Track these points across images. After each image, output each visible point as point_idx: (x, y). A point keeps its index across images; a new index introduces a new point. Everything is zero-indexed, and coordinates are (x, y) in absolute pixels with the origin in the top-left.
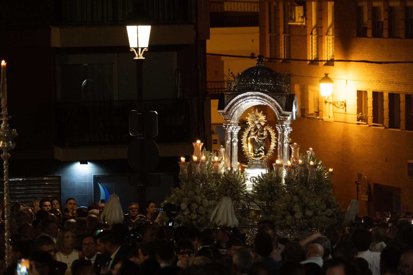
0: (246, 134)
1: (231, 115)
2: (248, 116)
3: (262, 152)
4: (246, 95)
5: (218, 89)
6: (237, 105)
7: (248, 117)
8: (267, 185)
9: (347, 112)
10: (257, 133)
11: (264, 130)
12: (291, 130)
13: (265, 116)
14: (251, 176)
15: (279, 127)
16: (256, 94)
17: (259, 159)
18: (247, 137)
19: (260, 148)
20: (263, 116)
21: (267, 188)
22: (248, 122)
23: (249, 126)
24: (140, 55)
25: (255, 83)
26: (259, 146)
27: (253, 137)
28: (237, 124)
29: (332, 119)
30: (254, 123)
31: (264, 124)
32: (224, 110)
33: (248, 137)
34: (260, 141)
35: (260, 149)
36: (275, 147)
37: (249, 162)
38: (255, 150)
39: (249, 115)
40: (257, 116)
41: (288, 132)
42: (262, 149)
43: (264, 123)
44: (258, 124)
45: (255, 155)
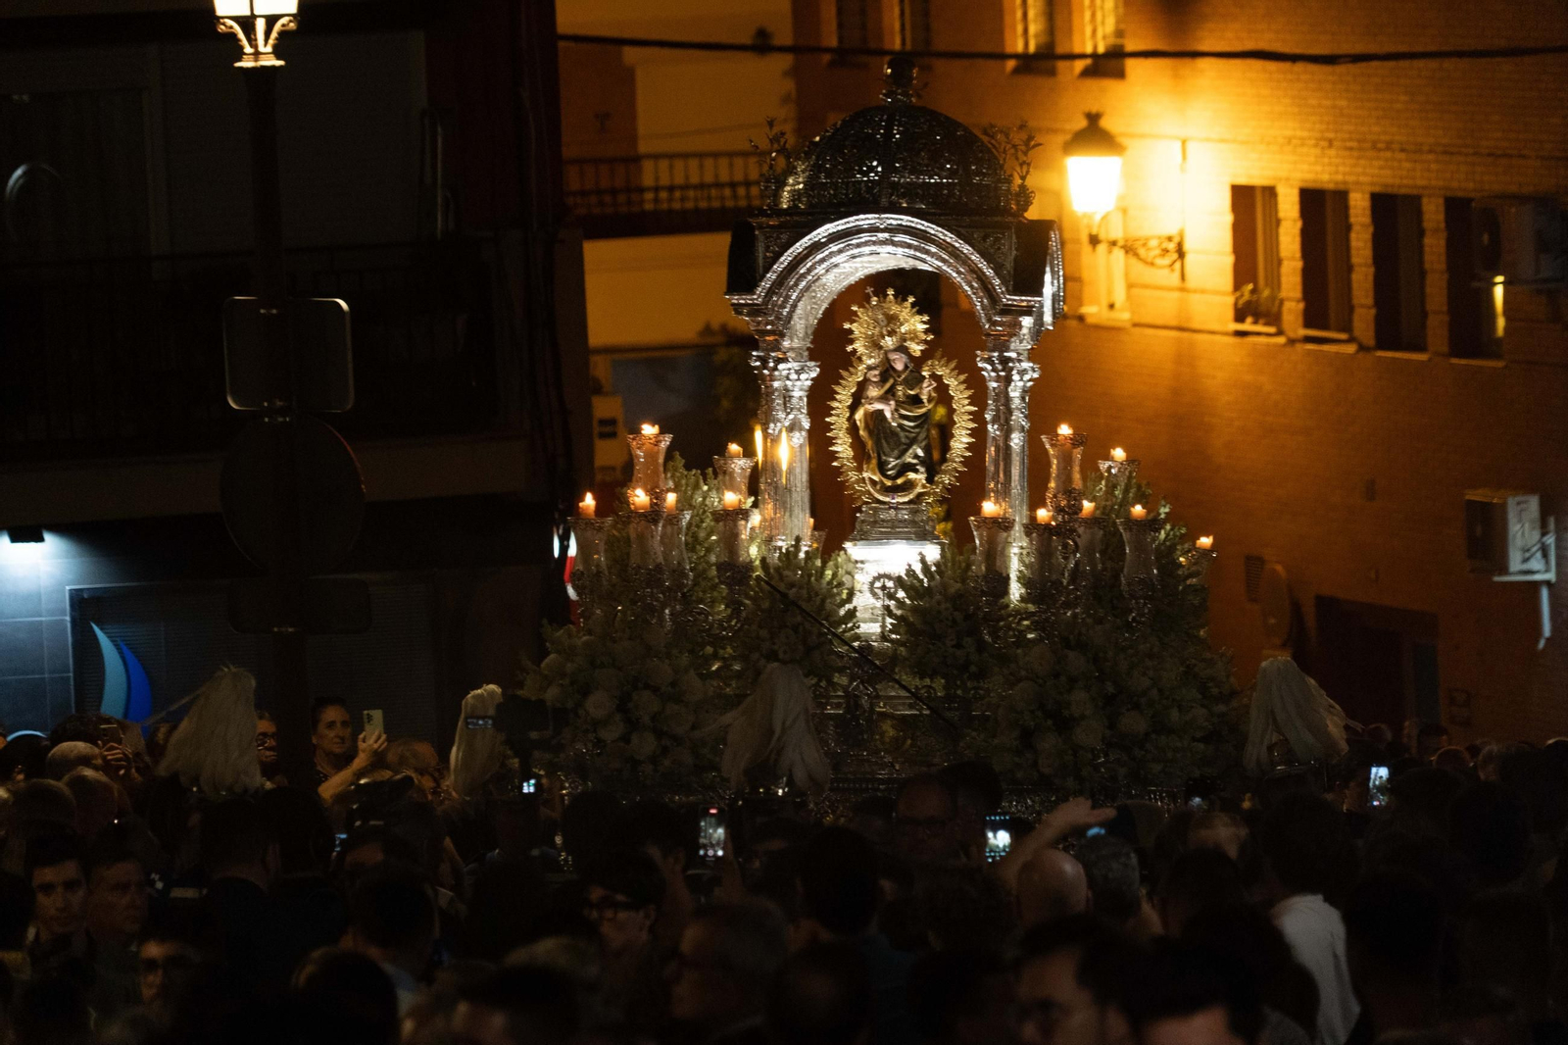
0: (844, 396)
1: (785, 313)
2: (852, 317)
3: (916, 471)
4: (848, 226)
5: (614, 192)
6: (809, 270)
8: (947, 609)
9: (1191, 283)
10: (893, 387)
11: (924, 377)
12: (1036, 375)
13: (926, 318)
14: (872, 570)
15: (989, 361)
16: (889, 222)
17: (906, 499)
18: (849, 407)
19: (906, 450)
20: (918, 318)
21: (947, 619)
22: (852, 342)
23: (860, 359)
24: (261, 49)
25: (884, 176)
26: (901, 443)
27: (878, 406)
28: (806, 354)
29: (1123, 316)
30: (881, 348)
31: (921, 351)
32: (754, 294)
33: (853, 408)
34: (906, 423)
35: (909, 458)
36: (970, 447)
37: (861, 512)
38: (886, 461)
39: (855, 313)
40: (892, 319)
41: (1021, 384)
42: (916, 456)
43: (922, 347)
44: (897, 350)
45: (889, 483)
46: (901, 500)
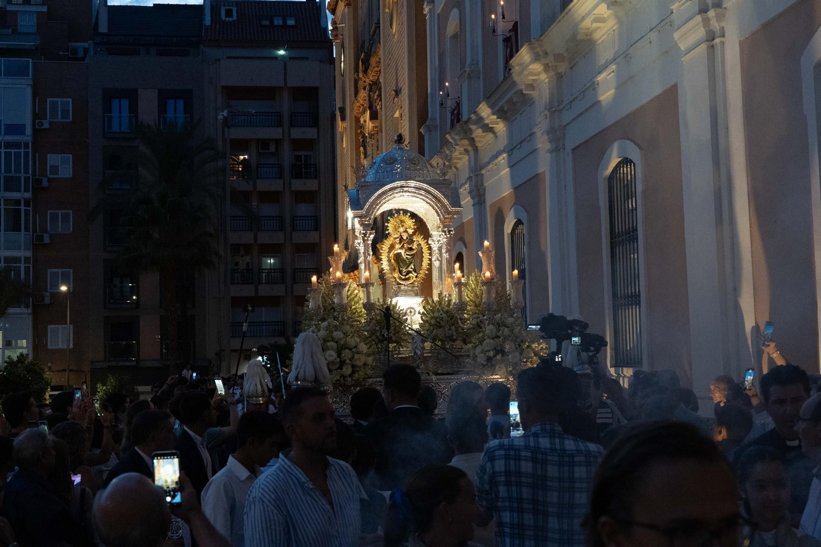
3: (412, 273)
4: (394, 186)
6: (381, 202)
7: (388, 223)
10: (403, 244)
11: (414, 241)
13: (414, 221)
16: (409, 184)
19: (409, 266)
20: (411, 220)
23: (391, 235)
26: (407, 264)
27: (399, 251)
30: (398, 231)
32: (363, 210)
34: (408, 257)
35: (409, 269)
36: (429, 264)
38: (402, 270)
39: (389, 220)
40: (402, 221)
42: (412, 268)
43: (413, 231)
44: (404, 232)
45: (403, 277)
46: (409, 283)
